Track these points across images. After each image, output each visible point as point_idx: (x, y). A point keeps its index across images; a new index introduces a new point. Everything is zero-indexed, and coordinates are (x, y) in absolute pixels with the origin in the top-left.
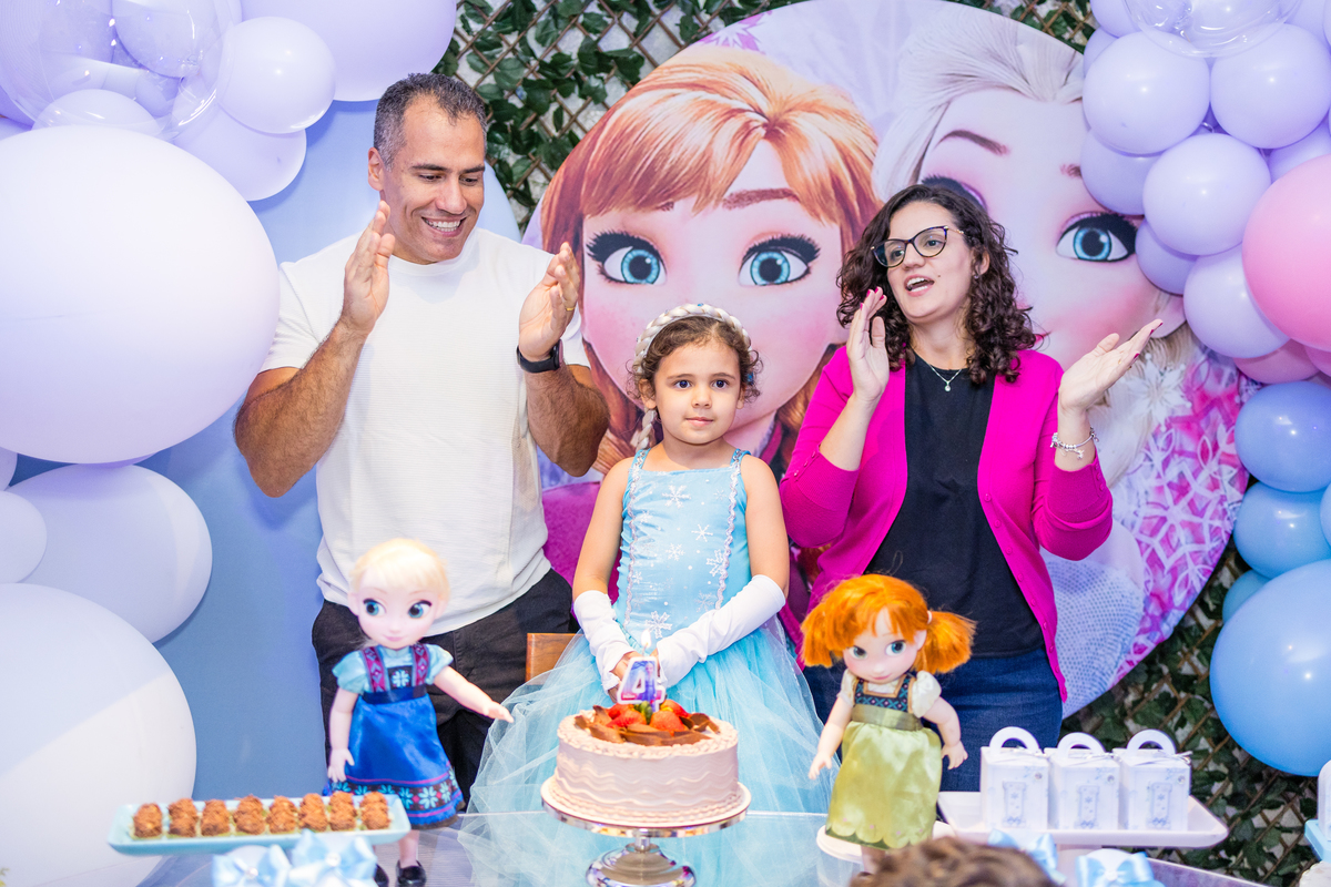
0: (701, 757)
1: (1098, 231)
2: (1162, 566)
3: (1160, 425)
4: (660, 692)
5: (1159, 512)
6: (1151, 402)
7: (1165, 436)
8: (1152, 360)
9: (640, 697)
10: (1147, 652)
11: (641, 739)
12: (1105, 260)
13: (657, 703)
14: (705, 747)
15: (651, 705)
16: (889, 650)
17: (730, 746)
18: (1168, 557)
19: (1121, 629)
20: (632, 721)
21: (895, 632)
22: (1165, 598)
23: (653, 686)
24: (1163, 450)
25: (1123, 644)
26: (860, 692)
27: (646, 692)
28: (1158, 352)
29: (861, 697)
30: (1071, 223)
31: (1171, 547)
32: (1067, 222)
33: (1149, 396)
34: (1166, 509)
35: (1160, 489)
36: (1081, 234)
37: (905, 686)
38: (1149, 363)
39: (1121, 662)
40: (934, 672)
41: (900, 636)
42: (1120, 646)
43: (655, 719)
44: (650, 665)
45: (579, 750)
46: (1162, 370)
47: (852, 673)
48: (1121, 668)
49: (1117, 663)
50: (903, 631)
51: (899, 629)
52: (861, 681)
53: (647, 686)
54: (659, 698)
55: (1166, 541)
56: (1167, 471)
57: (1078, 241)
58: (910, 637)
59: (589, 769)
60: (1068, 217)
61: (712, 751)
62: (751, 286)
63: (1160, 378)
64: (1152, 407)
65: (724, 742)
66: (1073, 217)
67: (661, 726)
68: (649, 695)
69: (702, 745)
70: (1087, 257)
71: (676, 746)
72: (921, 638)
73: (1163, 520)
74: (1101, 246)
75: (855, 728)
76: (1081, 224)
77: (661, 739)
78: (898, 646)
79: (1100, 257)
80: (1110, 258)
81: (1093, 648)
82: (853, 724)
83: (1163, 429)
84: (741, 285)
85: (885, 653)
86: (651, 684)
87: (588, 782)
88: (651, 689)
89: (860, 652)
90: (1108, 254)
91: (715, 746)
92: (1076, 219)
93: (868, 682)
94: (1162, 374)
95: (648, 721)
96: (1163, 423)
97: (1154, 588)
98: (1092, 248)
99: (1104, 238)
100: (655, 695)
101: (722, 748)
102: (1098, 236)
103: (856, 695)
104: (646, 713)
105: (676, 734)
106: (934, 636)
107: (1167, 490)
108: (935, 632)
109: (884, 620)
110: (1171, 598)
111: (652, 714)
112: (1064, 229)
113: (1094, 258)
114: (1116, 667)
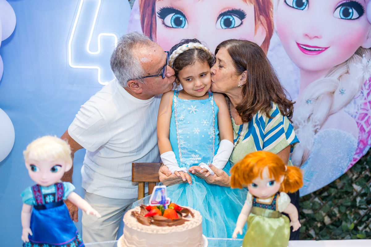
0: (185, 231)
1: (349, 8)
2: (365, 131)
3: (367, 81)
4: (168, 201)
5: (365, 112)
6: (364, 72)
7: (368, 85)
8: (365, 56)
9: (159, 203)
10: (357, 161)
11: (158, 223)
12: (351, 19)
13: (167, 205)
14: (187, 227)
15: (164, 207)
16: (268, 184)
17: (198, 224)
18: (367, 127)
19: (349, 153)
20: (155, 214)
21: (271, 177)
22: (365, 142)
23: (165, 198)
24: (367, 89)
25: (350, 158)
26: (255, 201)
27: (162, 201)
28: (367, 53)
29: (255, 204)
30: (339, 5)
31: (369, 124)
32: (337, 4)
33: (363, 70)
34: (368, 110)
35: (366, 104)
36: (342, 9)
37: (275, 199)
38: (364, 58)
39: (349, 164)
40: (287, 192)
41: (273, 179)
42: (349, 159)
43: (165, 213)
44: (163, 190)
45: (131, 229)
46: (368, 60)
47: (251, 193)
48: (349, 166)
49: (347, 165)
50: (275, 176)
51: (273, 176)
52: (255, 197)
53: (162, 198)
54: (168, 203)
55: (367, 122)
56: (369, 97)
57: (341, 12)
58: (277, 178)
59: (135, 237)
60: (338, 2)
61: (189, 228)
62: (221, 29)
63: (368, 63)
64: (364, 74)
65: (195, 223)
66: (340, 2)
67: (168, 216)
68: (163, 202)
69: (185, 226)
70: (344, 18)
71: (174, 227)
72: (282, 178)
73: (366, 114)
74: (349, 14)
75: (252, 217)
76: (342, 5)
77: (167, 223)
78: (272, 183)
79: (349, 18)
80: (352, 18)
81: (339, 160)
82: (251, 215)
83: (368, 82)
84: (217, 29)
85: (266, 186)
86: (164, 197)
87: (135, 243)
88: (164, 199)
89: (255, 185)
90: (352, 17)
91: (191, 225)
92: (341, 3)
93: (258, 198)
94: (368, 62)
95: (162, 214)
96: (368, 79)
97: (361, 138)
98: (346, 14)
99: (350, 11)
100: (166, 202)
101: (194, 226)
102: (348, 10)
103: (253, 203)
104: (162, 210)
105: (174, 221)
106: (288, 177)
107: (368, 104)
108: (288, 175)
109: (266, 172)
110: (367, 142)
111: (164, 210)
112: (336, 7)
113: (347, 18)
114: (347, 166)
